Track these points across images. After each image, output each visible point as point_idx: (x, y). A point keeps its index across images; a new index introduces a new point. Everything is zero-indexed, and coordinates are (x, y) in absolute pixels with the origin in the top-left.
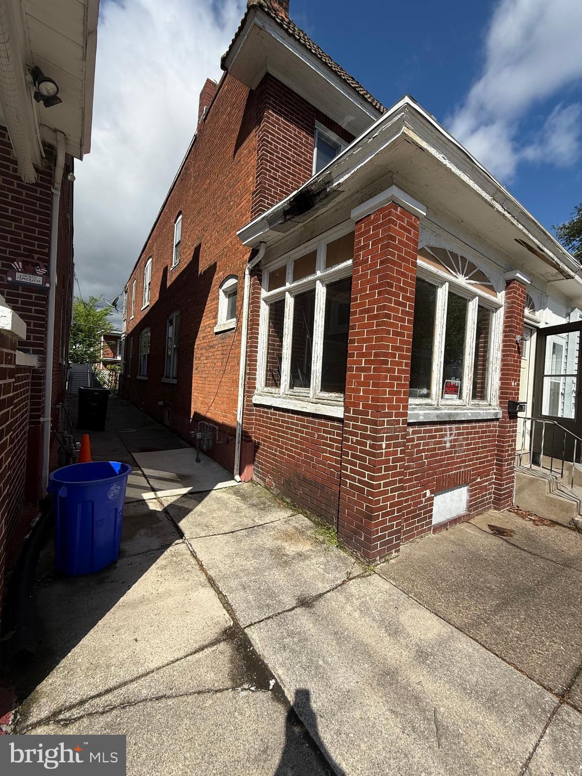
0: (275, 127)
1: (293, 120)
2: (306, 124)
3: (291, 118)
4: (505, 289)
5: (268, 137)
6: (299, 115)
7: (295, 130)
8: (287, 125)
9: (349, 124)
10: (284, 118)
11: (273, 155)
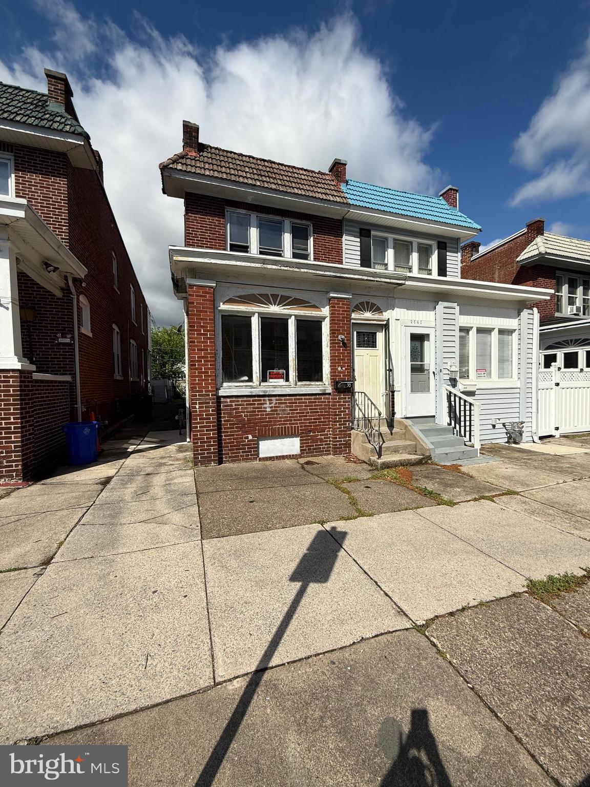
0: (194, 222)
1: (208, 213)
2: (218, 212)
3: (205, 213)
4: (329, 305)
5: (189, 230)
6: (211, 208)
7: (209, 219)
8: (203, 218)
9: (252, 199)
10: (200, 215)
11: (194, 240)
